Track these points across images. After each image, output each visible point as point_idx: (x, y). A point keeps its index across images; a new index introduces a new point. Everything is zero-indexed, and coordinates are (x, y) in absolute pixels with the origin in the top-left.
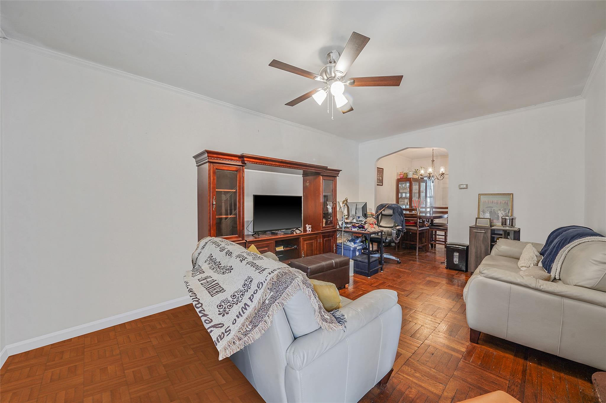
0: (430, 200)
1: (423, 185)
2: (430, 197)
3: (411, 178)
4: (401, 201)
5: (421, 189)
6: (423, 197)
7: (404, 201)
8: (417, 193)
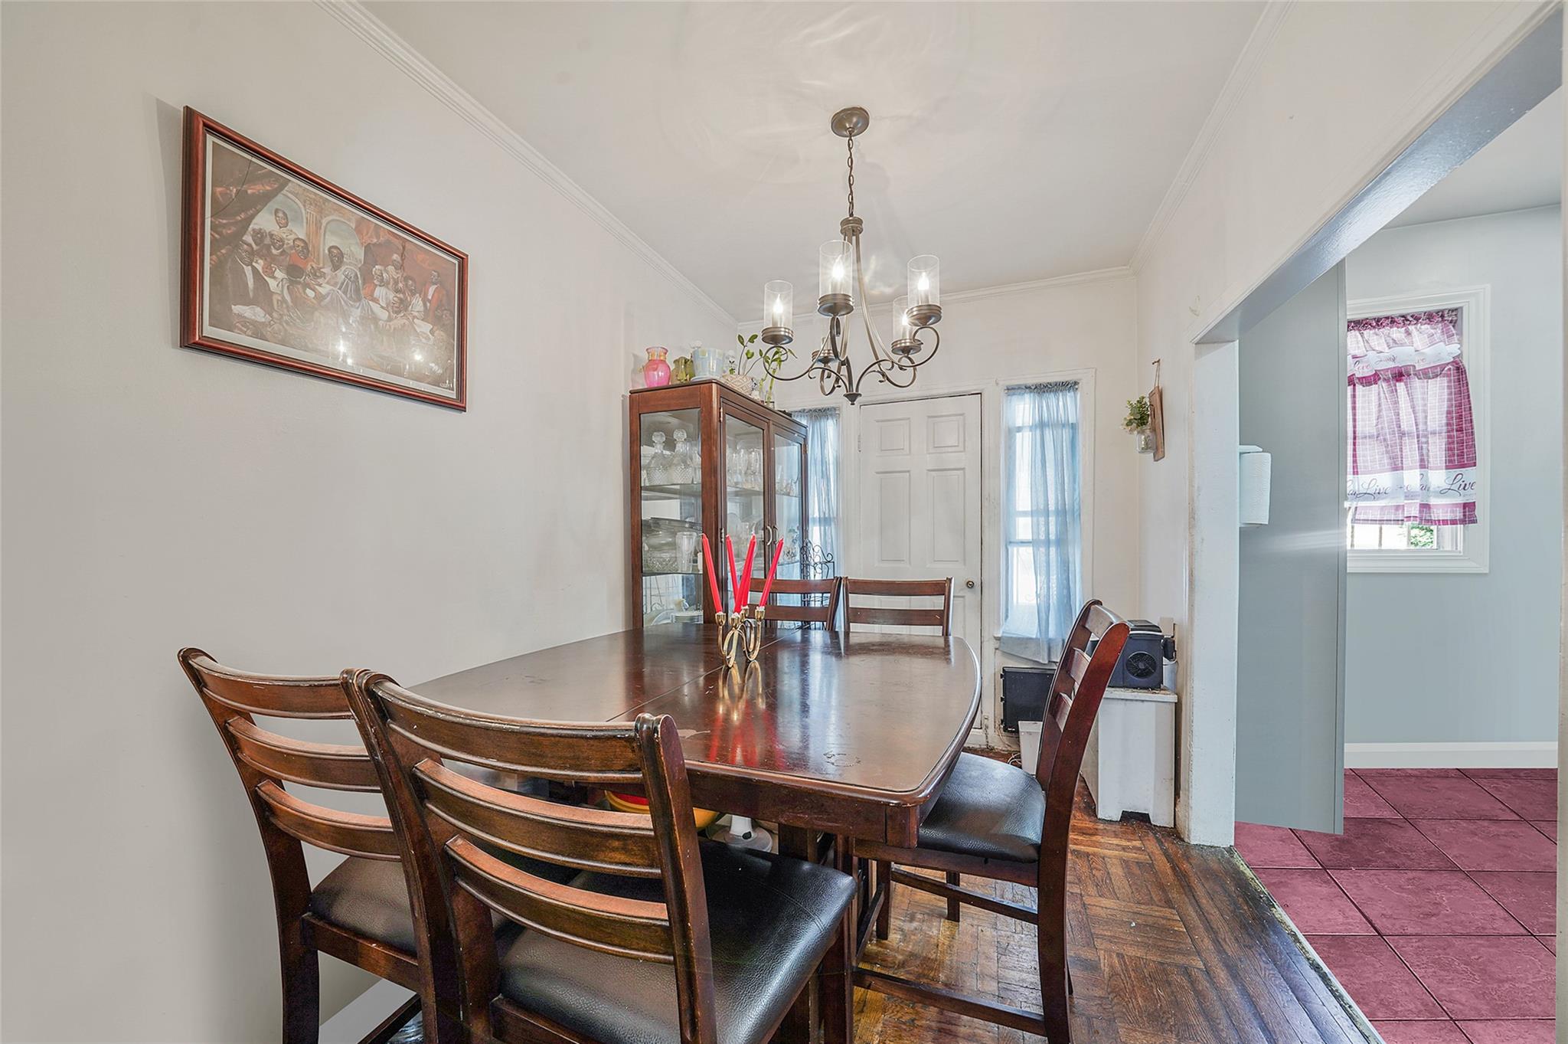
0: (824, 536)
1: (788, 455)
2: (825, 521)
3: (710, 382)
4: (658, 548)
5: (778, 478)
6: (789, 521)
7: (673, 546)
8: (757, 493)
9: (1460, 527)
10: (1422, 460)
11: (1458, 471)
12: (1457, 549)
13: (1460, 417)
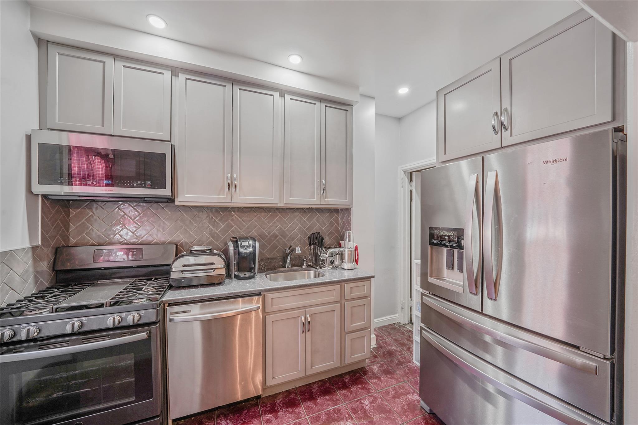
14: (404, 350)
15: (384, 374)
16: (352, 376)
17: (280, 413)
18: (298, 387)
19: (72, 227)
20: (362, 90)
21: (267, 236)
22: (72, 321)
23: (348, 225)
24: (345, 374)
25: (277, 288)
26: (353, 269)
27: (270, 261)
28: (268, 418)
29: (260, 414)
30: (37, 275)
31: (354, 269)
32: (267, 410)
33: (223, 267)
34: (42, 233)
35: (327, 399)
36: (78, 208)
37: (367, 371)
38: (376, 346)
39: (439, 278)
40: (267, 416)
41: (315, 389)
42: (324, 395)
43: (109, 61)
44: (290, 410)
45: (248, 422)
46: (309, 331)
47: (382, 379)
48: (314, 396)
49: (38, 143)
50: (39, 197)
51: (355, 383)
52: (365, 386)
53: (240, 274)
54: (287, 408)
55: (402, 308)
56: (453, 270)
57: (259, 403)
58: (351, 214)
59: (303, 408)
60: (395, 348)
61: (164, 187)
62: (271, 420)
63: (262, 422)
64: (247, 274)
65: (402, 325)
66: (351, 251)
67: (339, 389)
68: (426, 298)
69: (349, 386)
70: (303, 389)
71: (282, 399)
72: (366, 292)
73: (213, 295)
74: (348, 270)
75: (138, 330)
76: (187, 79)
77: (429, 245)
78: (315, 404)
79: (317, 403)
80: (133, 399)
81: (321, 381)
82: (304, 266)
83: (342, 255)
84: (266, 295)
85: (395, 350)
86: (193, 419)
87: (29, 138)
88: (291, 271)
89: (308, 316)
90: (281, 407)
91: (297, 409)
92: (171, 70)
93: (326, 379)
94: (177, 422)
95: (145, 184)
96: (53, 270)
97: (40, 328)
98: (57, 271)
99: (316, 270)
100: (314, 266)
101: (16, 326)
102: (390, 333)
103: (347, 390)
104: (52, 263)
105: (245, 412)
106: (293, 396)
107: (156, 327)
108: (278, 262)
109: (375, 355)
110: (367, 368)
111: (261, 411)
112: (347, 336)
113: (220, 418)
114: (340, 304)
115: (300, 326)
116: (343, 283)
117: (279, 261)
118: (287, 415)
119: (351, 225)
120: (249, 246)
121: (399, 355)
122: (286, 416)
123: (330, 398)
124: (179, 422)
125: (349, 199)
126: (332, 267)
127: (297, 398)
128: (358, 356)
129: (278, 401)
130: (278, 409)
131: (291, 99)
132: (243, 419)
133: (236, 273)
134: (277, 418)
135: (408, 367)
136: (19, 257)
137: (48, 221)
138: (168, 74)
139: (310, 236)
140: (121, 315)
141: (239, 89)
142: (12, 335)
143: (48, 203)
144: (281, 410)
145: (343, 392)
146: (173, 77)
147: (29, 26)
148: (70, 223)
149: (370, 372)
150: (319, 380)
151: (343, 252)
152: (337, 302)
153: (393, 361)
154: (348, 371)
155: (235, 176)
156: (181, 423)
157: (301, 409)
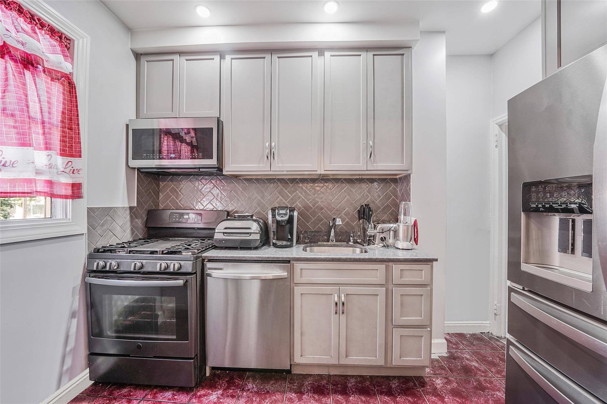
9: (69, 201)
10: (46, 143)
11: (69, 159)
12: (66, 217)
13: (71, 119)
14: (492, 372)
15: (450, 395)
16: (403, 383)
17: (305, 396)
18: (332, 374)
19: (161, 196)
20: (423, 25)
21: (311, 208)
22: (136, 262)
23: (406, 197)
24: (394, 377)
25: (306, 258)
26: (410, 249)
27: (314, 234)
28: (291, 396)
29: (285, 389)
30: (133, 229)
31: (412, 249)
32: (293, 388)
33: (258, 232)
34: (137, 197)
35: (362, 400)
36: (164, 181)
37: (426, 382)
38: (446, 355)
39: (543, 265)
40: (291, 395)
41: (351, 383)
42: (360, 394)
43: (176, 58)
44: (316, 397)
45: (272, 393)
46: (343, 313)
47: (446, 400)
48: (347, 391)
49: (132, 129)
50: (135, 170)
51: (405, 393)
52: (417, 401)
53: (278, 242)
54: (314, 393)
55: (496, 314)
56: (574, 254)
57: (288, 378)
58: (410, 182)
59: (332, 401)
60: (476, 365)
61: (211, 157)
62: (294, 400)
63: (284, 399)
64: (285, 243)
65: (496, 337)
66: (408, 226)
67: (381, 393)
68: (516, 295)
69: (396, 393)
70: (337, 379)
71: (311, 382)
72: (423, 279)
73: (243, 257)
74: (402, 250)
75: (179, 278)
76: (232, 59)
77: (522, 213)
78: (346, 401)
79: (349, 400)
80: (174, 337)
81: (361, 376)
82: (351, 242)
83: (396, 232)
84: (294, 264)
85: (475, 367)
86: (227, 373)
87: (127, 126)
88: (334, 246)
89: (343, 295)
90: (308, 390)
91: (324, 398)
92: (220, 54)
93: (367, 376)
94: (215, 371)
95: (198, 155)
96: (146, 227)
97: (119, 264)
98: (149, 228)
99: (363, 247)
100: (363, 243)
101: (107, 260)
102: (472, 343)
103: (392, 397)
104: (145, 222)
105: (272, 382)
106: (324, 382)
107: (192, 277)
108: (322, 236)
109: (442, 366)
110: (427, 380)
111: (287, 387)
112: (395, 330)
113: (249, 380)
114: (385, 288)
115: (333, 305)
116: (390, 264)
117: (324, 235)
118: (312, 401)
119: (410, 195)
120: (286, 214)
121: (482, 376)
122: (310, 402)
123: (366, 400)
124: (216, 371)
125: (405, 163)
126: (383, 245)
127: (328, 386)
128: (410, 360)
129: (307, 383)
130: (305, 391)
131: (331, 56)
132: (268, 389)
133: (274, 241)
134: (300, 401)
135: (494, 398)
136: (119, 213)
137: (143, 189)
138: (217, 58)
139: (359, 210)
140: (167, 262)
141: (278, 58)
142: (103, 265)
143: (142, 175)
144: (307, 394)
145: (385, 398)
146: (221, 60)
147: (130, 45)
148: (160, 193)
149: (430, 386)
150: (359, 375)
151: (397, 228)
152: (381, 285)
153: (470, 382)
154: (398, 375)
155: (273, 144)
156: (217, 373)
157: (329, 400)
